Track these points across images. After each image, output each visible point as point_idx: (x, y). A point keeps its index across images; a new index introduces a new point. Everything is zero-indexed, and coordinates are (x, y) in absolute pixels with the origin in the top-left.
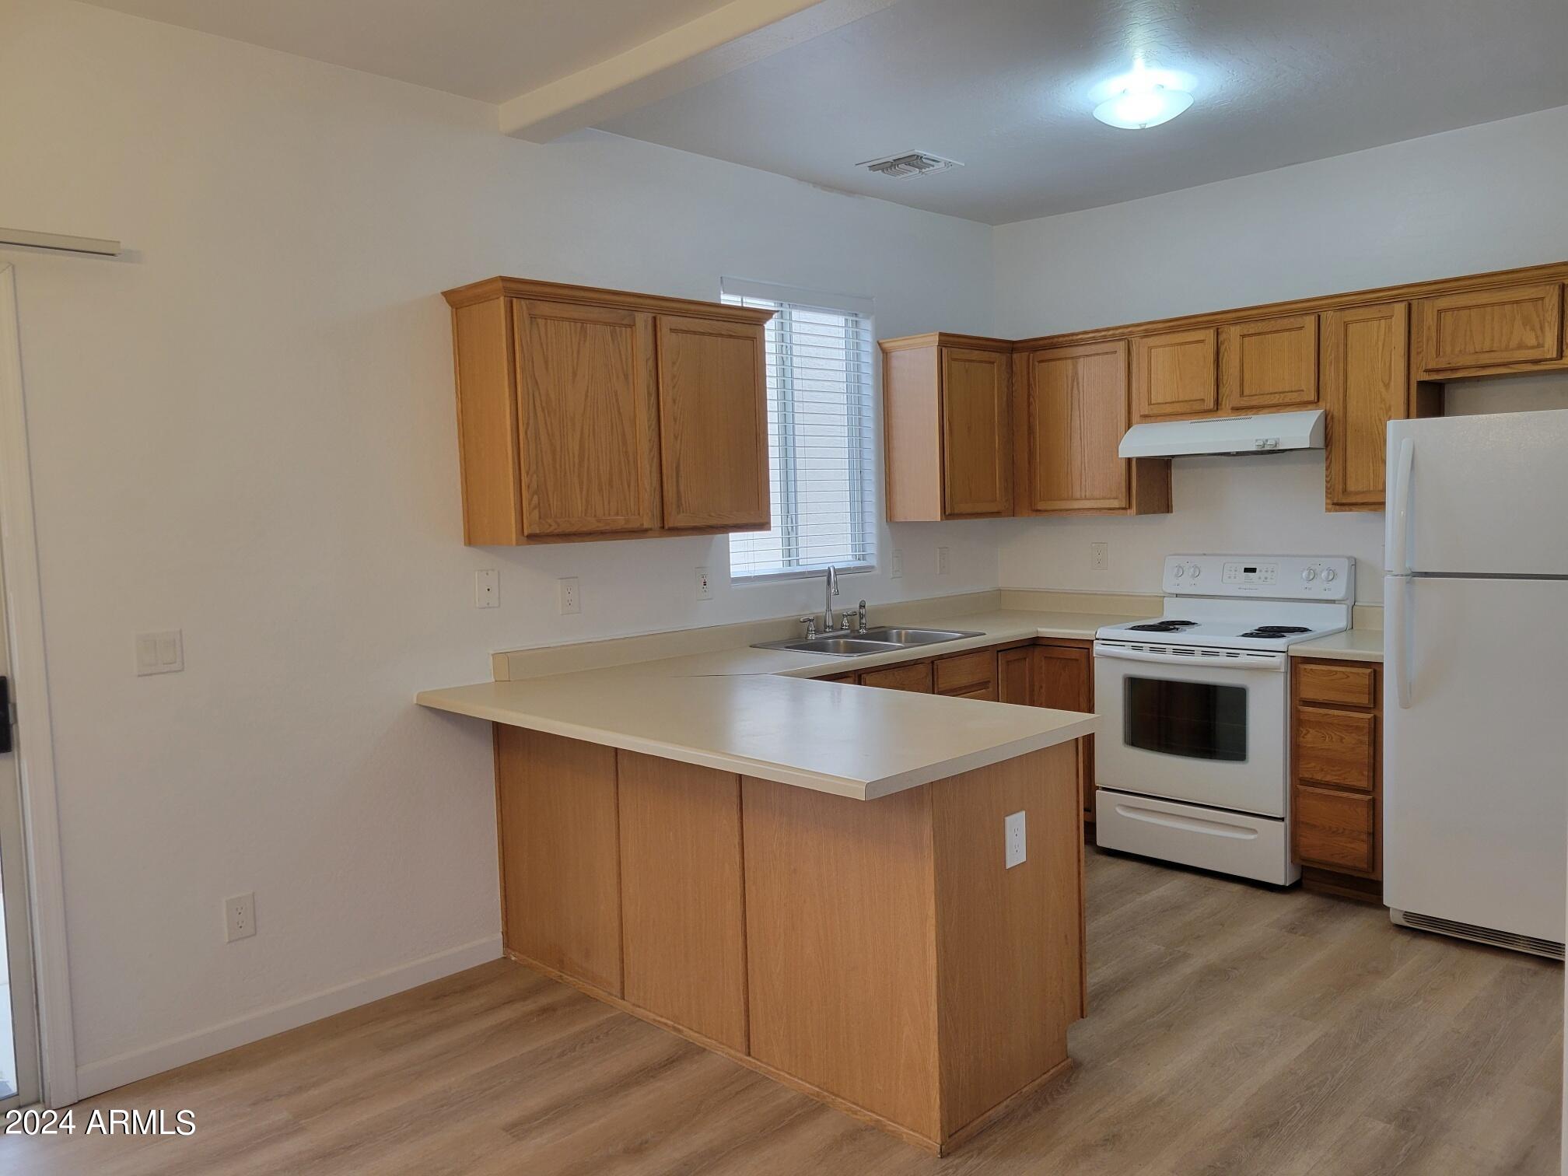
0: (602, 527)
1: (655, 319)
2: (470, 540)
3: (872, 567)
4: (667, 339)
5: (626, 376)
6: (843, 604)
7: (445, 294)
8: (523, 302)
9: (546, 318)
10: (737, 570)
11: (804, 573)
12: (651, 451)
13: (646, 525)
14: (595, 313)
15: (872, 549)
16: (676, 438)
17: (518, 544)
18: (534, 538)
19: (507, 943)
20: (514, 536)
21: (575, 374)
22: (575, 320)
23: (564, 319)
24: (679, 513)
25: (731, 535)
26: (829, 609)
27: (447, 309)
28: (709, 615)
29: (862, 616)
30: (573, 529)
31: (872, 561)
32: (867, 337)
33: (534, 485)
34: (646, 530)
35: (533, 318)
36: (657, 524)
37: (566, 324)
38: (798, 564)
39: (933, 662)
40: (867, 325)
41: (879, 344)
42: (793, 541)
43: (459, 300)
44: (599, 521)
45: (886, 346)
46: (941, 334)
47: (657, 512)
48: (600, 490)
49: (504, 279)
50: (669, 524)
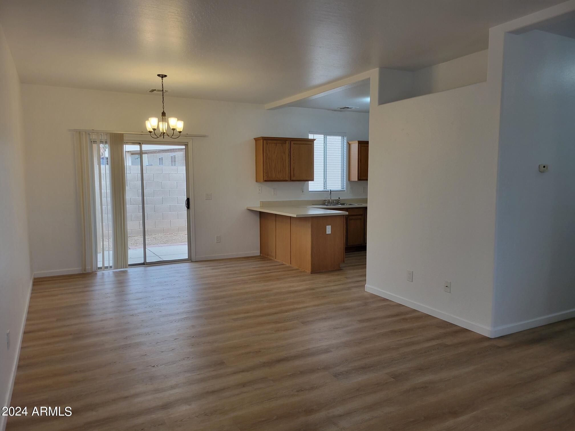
0: (278, 179)
1: (290, 142)
2: (257, 181)
3: (345, 191)
4: (292, 145)
5: (284, 153)
6: (334, 198)
7: (254, 138)
8: (265, 141)
9: (269, 143)
10: (310, 190)
11: (327, 191)
12: (288, 166)
13: (287, 179)
14: (279, 142)
15: (345, 187)
16: (294, 163)
17: (263, 182)
18: (266, 181)
19: (261, 253)
20: (262, 180)
21: (274, 153)
22: (275, 143)
23: (272, 143)
24: (294, 177)
25: (309, 182)
26: (331, 198)
27: (255, 141)
28: (304, 198)
29: (339, 200)
30: (273, 180)
31: (345, 189)
32: (345, 141)
33: (266, 172)
34: (287, 180)
35: (267, 143)
36: (289, 179)
37: (273, 144)
38: (326, 189)
39: (347, 209)
40: (345, 138)
41: (348, 143)
42: (325, 184)
43: (256, 140)
44: (278, 178)
45: (349, 143)
46: (358, 141)
47: (289, 177)
48: (278, 173)
49: (262, 137)
50: (292, 179)
